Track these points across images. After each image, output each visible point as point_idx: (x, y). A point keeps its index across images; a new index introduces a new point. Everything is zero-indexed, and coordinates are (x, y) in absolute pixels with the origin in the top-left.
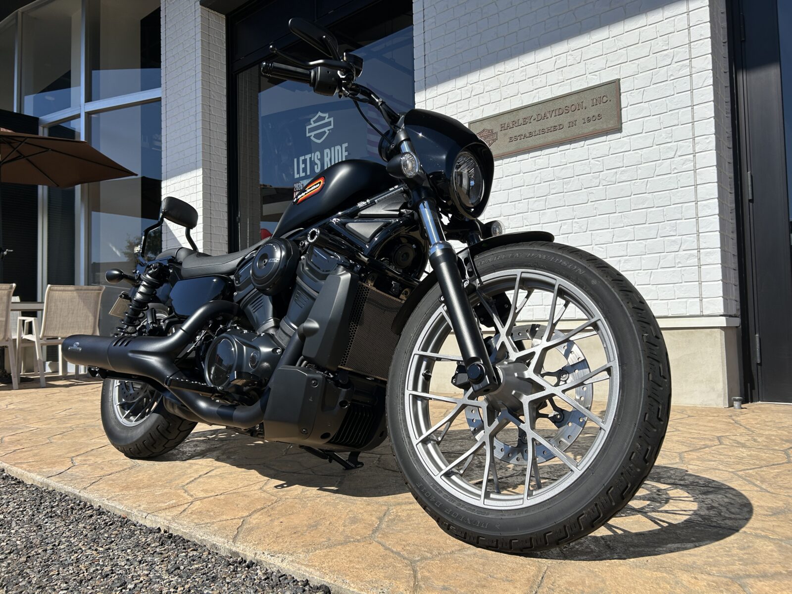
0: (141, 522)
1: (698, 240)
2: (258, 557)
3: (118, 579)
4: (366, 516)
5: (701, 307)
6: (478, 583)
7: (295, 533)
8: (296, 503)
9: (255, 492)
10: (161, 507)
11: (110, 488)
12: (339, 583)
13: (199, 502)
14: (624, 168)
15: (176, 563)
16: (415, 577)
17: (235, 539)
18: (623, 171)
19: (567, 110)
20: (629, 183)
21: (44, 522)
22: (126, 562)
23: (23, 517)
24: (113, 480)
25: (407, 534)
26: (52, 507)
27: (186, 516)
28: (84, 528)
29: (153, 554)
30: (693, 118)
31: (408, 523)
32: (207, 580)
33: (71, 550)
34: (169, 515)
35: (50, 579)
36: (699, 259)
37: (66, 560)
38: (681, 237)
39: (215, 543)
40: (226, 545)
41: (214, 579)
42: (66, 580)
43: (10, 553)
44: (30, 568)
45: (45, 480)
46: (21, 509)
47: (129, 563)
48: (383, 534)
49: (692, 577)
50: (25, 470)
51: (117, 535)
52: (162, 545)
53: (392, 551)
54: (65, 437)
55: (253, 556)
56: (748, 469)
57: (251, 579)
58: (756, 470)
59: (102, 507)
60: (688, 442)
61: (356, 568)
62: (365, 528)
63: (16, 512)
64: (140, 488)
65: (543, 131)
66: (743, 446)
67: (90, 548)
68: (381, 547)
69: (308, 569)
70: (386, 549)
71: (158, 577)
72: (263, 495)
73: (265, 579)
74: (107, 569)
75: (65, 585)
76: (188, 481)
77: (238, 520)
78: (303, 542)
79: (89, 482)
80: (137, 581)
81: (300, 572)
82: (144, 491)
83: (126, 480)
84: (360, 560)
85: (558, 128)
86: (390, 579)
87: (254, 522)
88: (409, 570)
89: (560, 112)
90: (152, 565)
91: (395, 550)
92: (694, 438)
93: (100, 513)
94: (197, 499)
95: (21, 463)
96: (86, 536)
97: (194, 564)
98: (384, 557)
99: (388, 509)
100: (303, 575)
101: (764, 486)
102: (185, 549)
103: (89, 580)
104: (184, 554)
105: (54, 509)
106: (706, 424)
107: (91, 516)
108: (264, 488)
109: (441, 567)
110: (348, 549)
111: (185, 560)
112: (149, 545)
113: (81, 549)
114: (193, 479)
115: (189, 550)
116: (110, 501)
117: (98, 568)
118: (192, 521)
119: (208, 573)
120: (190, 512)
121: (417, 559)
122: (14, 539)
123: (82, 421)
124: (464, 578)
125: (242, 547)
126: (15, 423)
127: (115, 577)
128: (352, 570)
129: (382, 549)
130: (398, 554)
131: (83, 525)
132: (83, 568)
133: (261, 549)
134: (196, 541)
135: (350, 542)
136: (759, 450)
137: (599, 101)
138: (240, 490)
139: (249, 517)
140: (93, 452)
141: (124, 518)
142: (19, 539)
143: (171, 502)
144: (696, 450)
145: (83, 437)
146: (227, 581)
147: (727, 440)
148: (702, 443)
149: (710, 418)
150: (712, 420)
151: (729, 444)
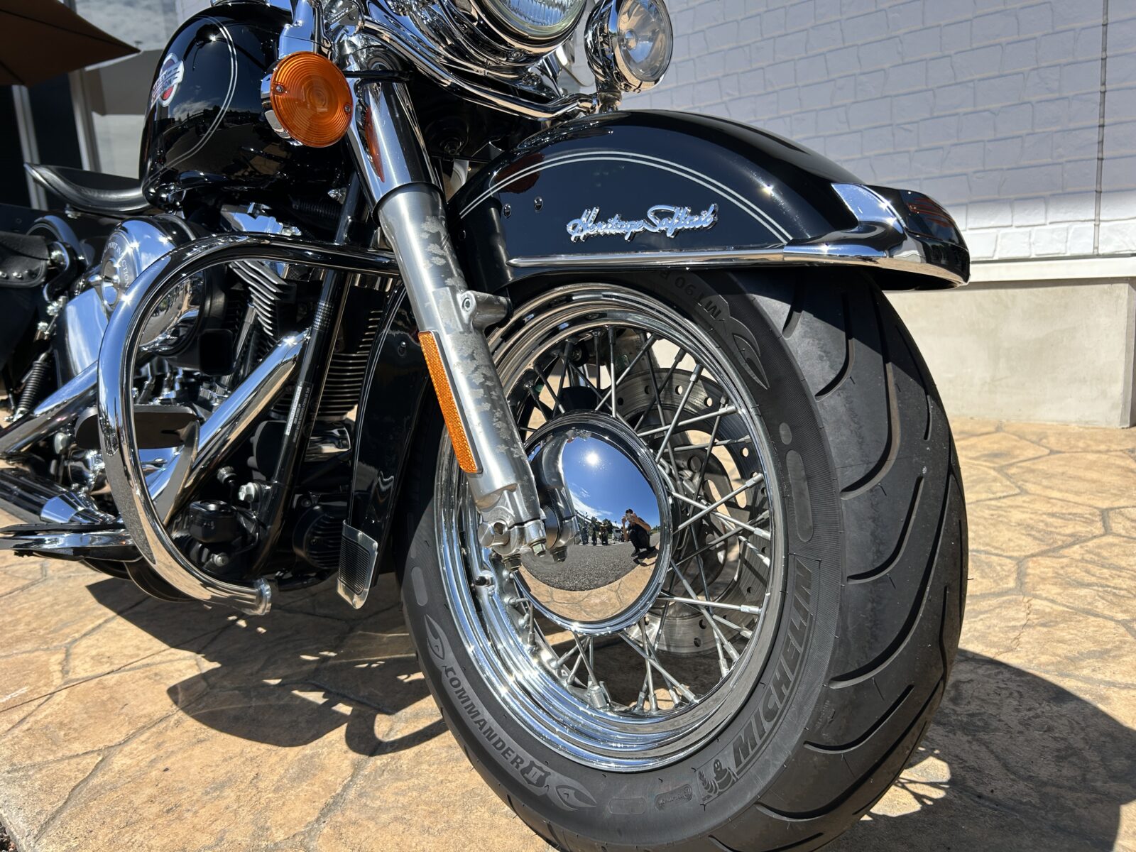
1: (1103, 107)
5: (1096, 239)
9: (181, 664)
13: (63, 695)
39: (12, 830)
40: (23, 841)
76: (90, 627)
77: (94, 759)
87: (118, 766)
92: (1053, 515)
106: (1081, 473)
108: (203, 653)
114: (101, 621)
120: (28, 726)
135: (256, 849)
138: (158, 659)
139: (118, 750)
143: (20, 692)
144: (1052, 551)
147: (1120, 519)
148: (1069, 530)
149: (1091, 457)
150: (1095, 462)
151: (1123, 533)
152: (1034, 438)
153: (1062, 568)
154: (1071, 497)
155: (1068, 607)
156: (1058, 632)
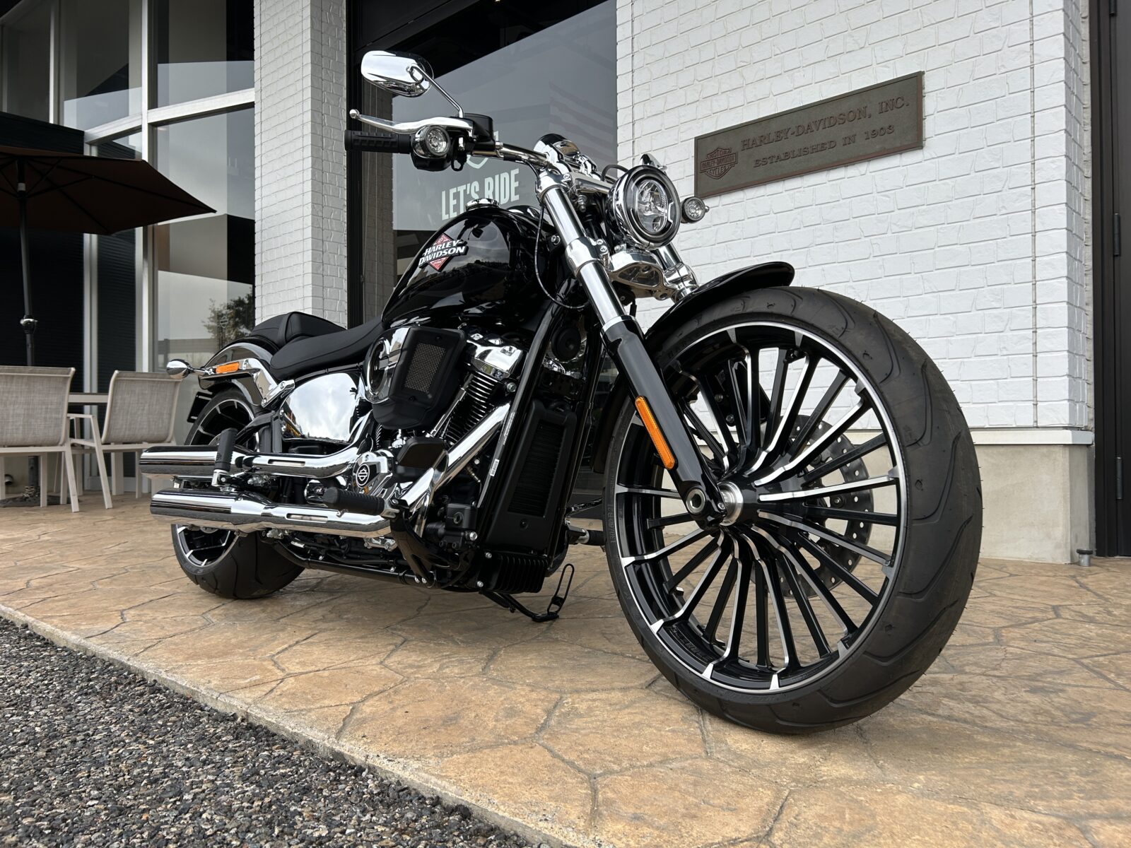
0: (211, 705)
1: (1035, 315)
2: (370, 761)
3: (171, 786)
4: (528, 707)
5: (1036, 414)
6: (684, 811)
7: (425, 728)
8: (430, 685)
9: (373, 667)
10: (239, 684)
11: (170, 656)
12: (483, 804)
13: (292, 680)
14: (925, 207)
15: (254, 766)
16: (594, 799)
17: (339, 734)
18: (924, 211)
19: (842, 119)
20: (932, 228)
21: (77, 701)
22: (184, 761)
23: (48, 693)
24: (176, 644)
25: (586, 735)
26: (90, 680)
27: (273, 698)
28: (131, 710)
29: (223, 751)
30: (1033, 132)
31: (589, 719)
32: (296, 792)
33: (109, 743)
34: (248, 696)
35: (77, 784)
36: (1035, 343)
37: (102, 756)
38: (1009, 310)
39: (310, 738)
40: (326, 742)
41: (306, 791)
42: (99, 786)
43: (24, 744)
44: (51, 767)
45: (83, 641)
46: (46, 682)
47: (188, 763)
48: (550, 734)
49: (1006, 815)
50: (56, 626)
51: (174, 722)
52: (237, 739)
53: (563, 760)
54: (115, 582)
55: (363, 759)
56: (1097, 656)
57: (358, 792)
58: (1109, 657)
59: (159, 681)
60: (1008, 613)
61: (509, 783)
62: (526, 724)
63: (38, 687)
64: (212, 657)
65: (805, 151)
66: (1091, 620)
67: (135, 741)
68: (547, 753)
69: (439, 782)
70: (555, 756)
71: (228, 785)
72: (384, 672)
73: (378, 794)
74: (157, 771)
75: (96, 792)
76: (280, 649)
77: (346, 707)
78: (435, 742)
79: (142, 646)
80: (197, 790)
81: (429, 785)
82: (218, 660)
83: (193, 645)
84: (516, 771)
85: (827, 146)
86: (556, 801)
87: (368, 710)
88: (586, 788)
89: (832, 122)
90: (219, 768)
91: (566, 758)
92: (1017, 607)
93: (155, 689)
94: (290, 675)
95: (51, 617)
96: (133, 721)
97: (279, 768)
98: (551, 769)
99: (561, 698)
100: (433, 790)
101: (1120, 682)
102: (268, 745)
103: (131, 786)
104: (266, 753)
105: (91, 683)
106: (1034, 587)
107: (142, 695)
108: (386, 662)
109: (633, 786)
110: (499, 754)
111: (268, 761)
112: (219, 738)
113: (124, 741)
114: (286, 646)
115: (274, 748)
116: (170, 674)
117: (145, 769)
118: (281, 706)
119: (298, 781)
120: (279, 693)
121: (598, 772)
122: (31, 725)
123: (141, 560)
124: (665, 803)
125: (348, 746)
126: (48, 560)
127: (167, 783)
128: (502, 786)
129: (548, 756)
130: (571, 764)
131: (130, 707)
132: (123, 768)
133: (375, 750)
134: (285, 735)
135: (503, 744)
136: (1116, 628)
137: (889, 105)
138: (352, 664)
139: (361, 704)
140: (151, 604)
141: (188, 699)
142: (39, 724)
143: (254, 678)
144: (1019, 625)
145: (139, 582)
146: (324, 794)
147: (1066, 611)
148: (1030, 616)
149: (1044, 578)
150: (1045, 581)
151: (1070, 618)
152: (997, 567)
153: (1027, 633)
154: (1029, 599)
155: (1033, 651)
156: (1028, 662)
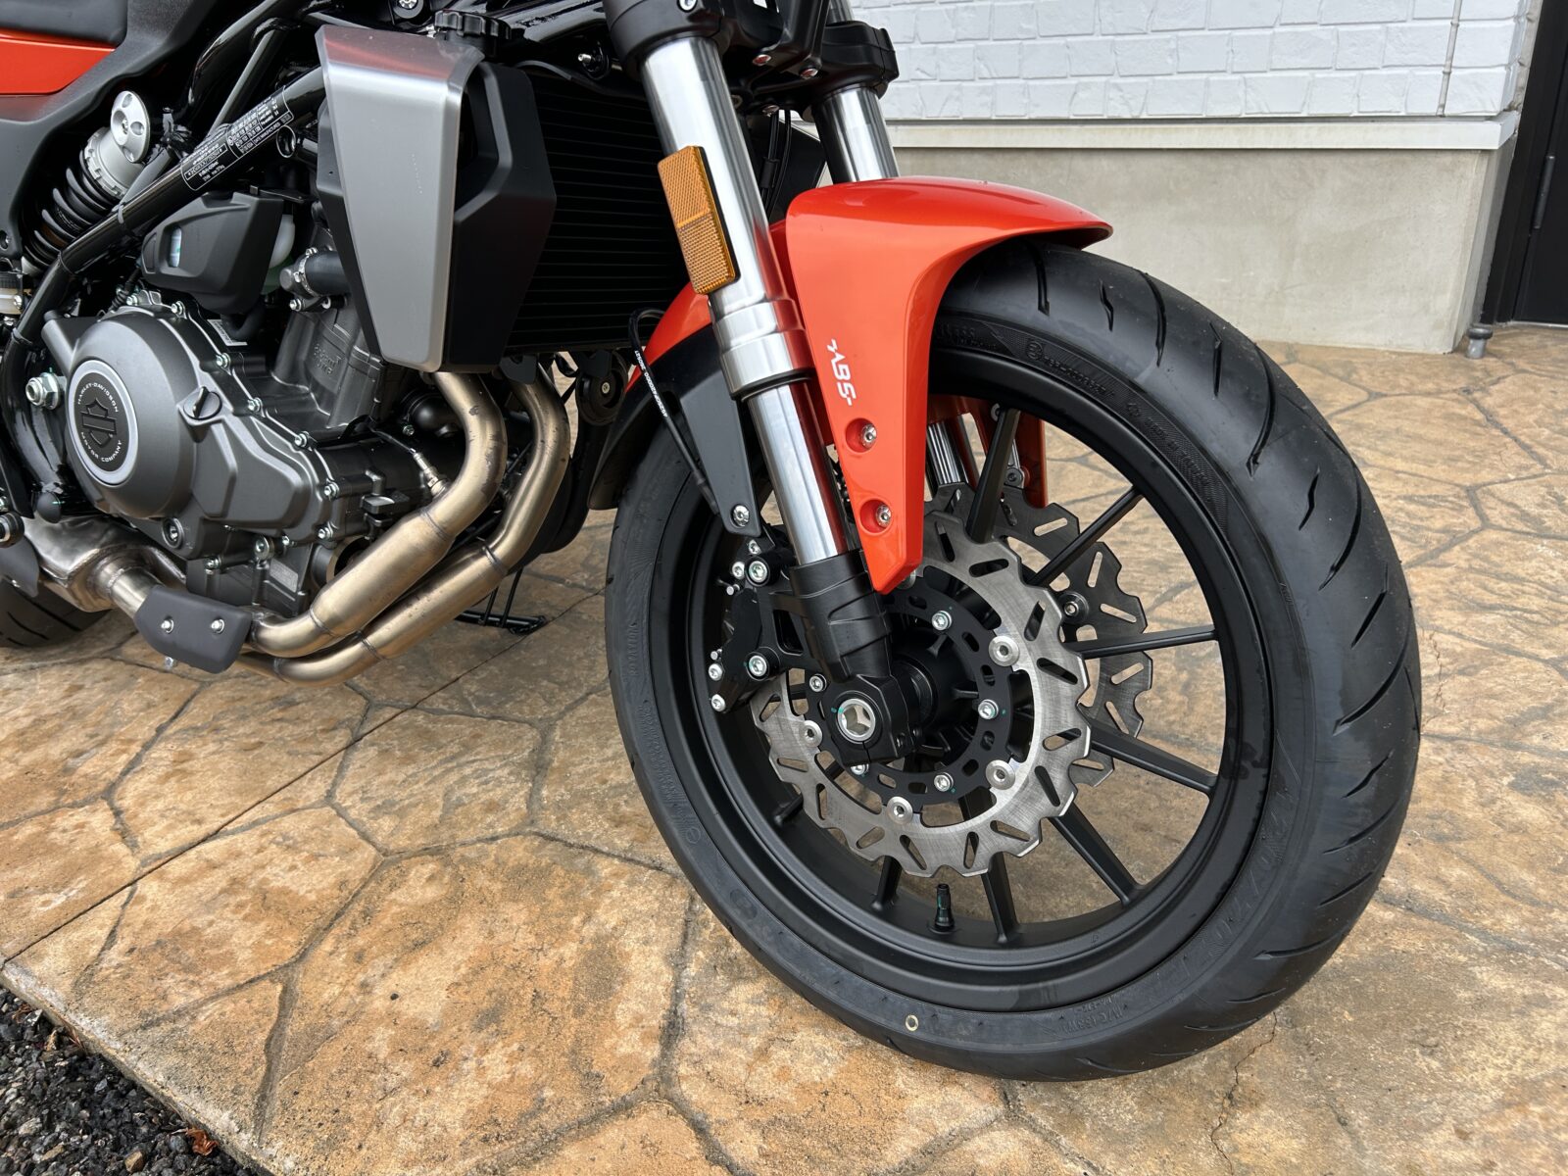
5: (1445, 92)
10: (43, 916)
13: (152, 884)
17: (261, 1108)
31: (757, 986)
34: (64, 966)
40: (235, 1138)
53: (732, 1171)
62: (639, 1022)
66: (1540, 529)
68: (694, 1144)
70: (713, 1152)
76: (124, 760)
77: (270, 989)
87: (315, 997)
91: (737, 1159)
94: (148, 865)
99: (692, 902)
106: (1419, 429)
108: (339, 795)
114: (137, 747)
118: (132, 1001)
120: (128, 941)
125: (282, 1162)
129: (699, 1159)
139: (301, 969)
143: (75, 887)
147: (1492, 503)
148: (1438, 524)
149: (1423, 402)
150: (1430, 411)
151: (1504, 524)
153: (1452, 582)
154: (1421, 469)
155: (1480, 643)
156: (1483, 682)
